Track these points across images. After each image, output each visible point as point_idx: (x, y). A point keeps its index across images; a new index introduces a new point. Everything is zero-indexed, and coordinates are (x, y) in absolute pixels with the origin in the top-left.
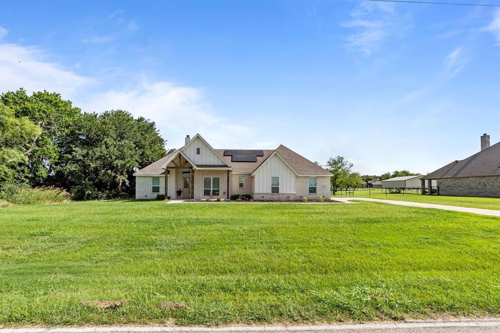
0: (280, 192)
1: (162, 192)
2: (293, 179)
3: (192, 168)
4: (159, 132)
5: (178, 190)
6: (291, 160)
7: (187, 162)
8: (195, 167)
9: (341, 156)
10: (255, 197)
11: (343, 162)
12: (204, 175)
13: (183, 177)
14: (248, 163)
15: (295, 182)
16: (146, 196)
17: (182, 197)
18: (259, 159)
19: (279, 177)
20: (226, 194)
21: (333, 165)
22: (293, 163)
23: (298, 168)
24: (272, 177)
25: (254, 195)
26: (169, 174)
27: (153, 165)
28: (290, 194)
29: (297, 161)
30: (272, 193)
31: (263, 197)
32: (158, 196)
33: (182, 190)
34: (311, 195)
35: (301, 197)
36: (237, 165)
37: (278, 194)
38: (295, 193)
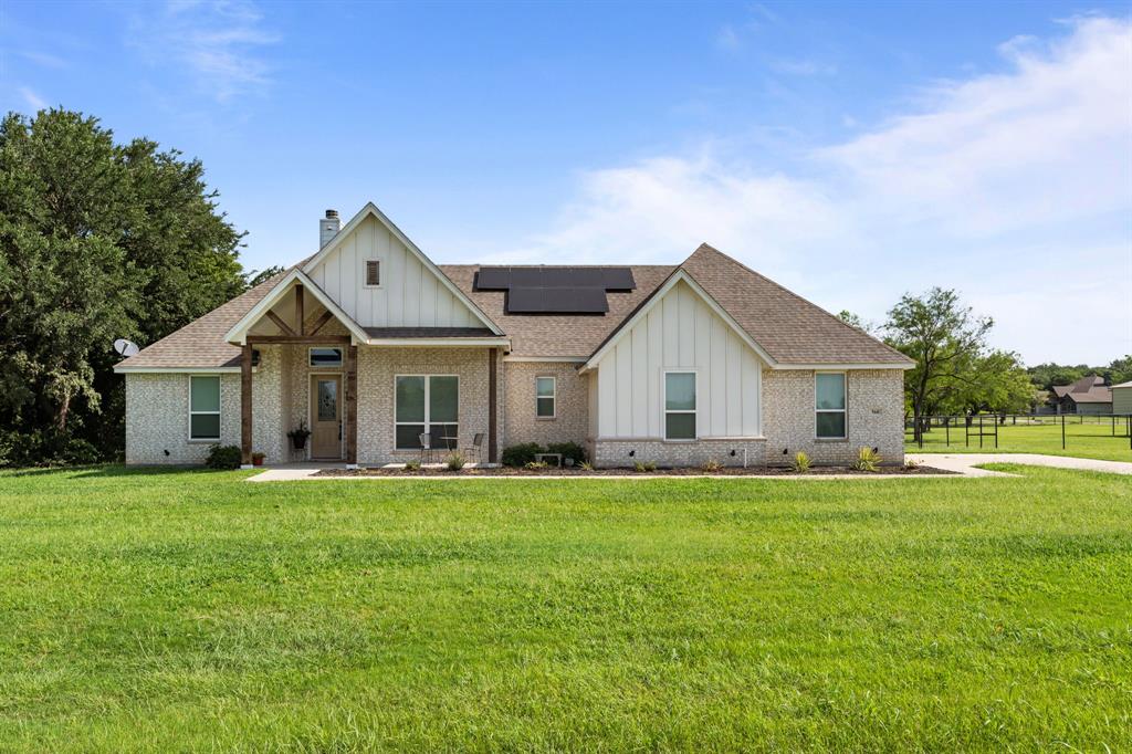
0: (701, 432)
1: (230, 435)
2: (753, 378)
3: (348, 339)
4: (215, 200)
5: (295, 428)
6: (746, 305)
7: (328, 315)
8: (359, 337)
9: (945, 289)
10: (602, 454)
11: (954, 310)
12: (396, 368)
13: (312, 376)
14: (573, 318)
15: (761, 395)
16: (167, 453)
17: (309, 457)
18: (614, 301)
19: (694, 374)
20: (486, 442)
21: (914, 324)
22: (753, 317)
23: (770, 336)
24: (667, 374)
25: (598, 446)
26: (255, 365)
27: (194, 331)
28: (742, 440)
29: (769, 310)
30: (667, 437)
31: (632, 454)
32: (216, 451)
33: (309, 428)
34: (824, 446)
35: (785, 452)
36: (529, 329)
37: (692, 440)
38: (761, 437)
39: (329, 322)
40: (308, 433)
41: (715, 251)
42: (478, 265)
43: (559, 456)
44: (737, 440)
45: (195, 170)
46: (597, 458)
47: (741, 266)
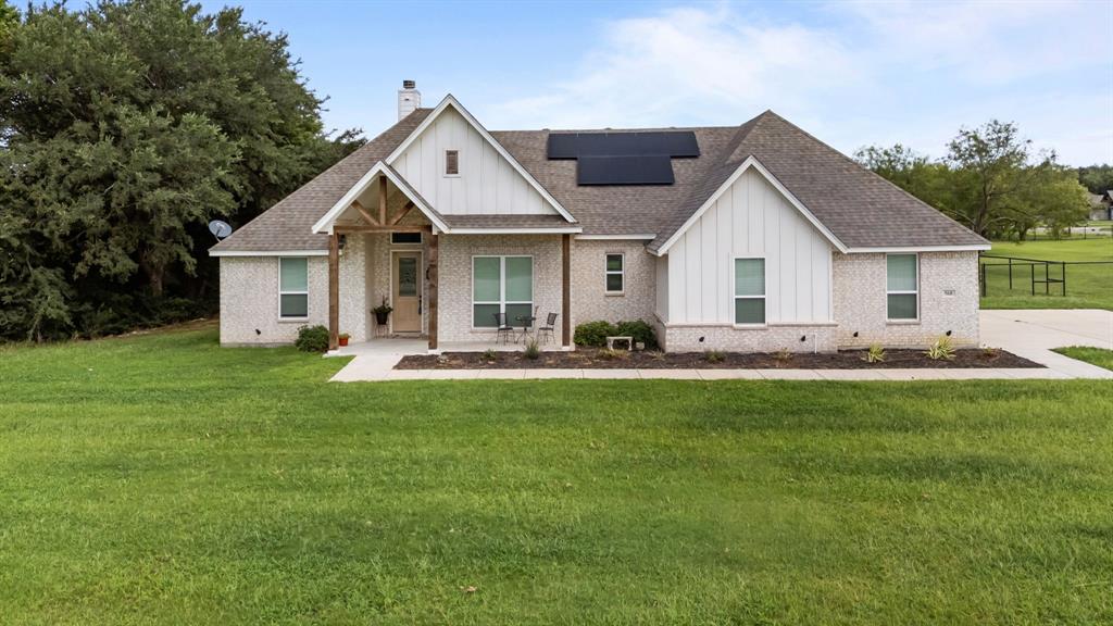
0: (771, 318)
1: (317, 317)
2: (824, 261)
3: (429, 227)
4: (298, 67)
5: (379, 305)
6: (813, 180)
7: (411, 205)
8: (440, 226)
9: (1003, 121)
10: (674, 342)
11: (1014, 142)
12: (474, 250)
13: (394, 253)
14: (640, 188)
15: (831, 278)
16: (259, 332)
17: (391, 332)
18: (679, 170)
19: (763, 259)
20: (559, 320)
21: (972, 156)
22: (821, 193)
23: (839, 214)
24: (736, 260)
25: (668, 331)
26: (341, 247)
27: (283, 210)
28: (813, 326)
29: (837, 185)
30: (737, 322)
31: (702, 340)
32: (305, 333)
33: (391, 305)
34: (895, 328)
35: (856, 335)
36: (598, 203)
37: (761, 325)
38: (832, 322)
39: (411, 211)
40: (390, 310)
41: (779, 118)
42: (547, 130)
43: (630, 338)
44: (807, 326)
45: (282, 42)
46: (667, 343)
47: (806, 134)
